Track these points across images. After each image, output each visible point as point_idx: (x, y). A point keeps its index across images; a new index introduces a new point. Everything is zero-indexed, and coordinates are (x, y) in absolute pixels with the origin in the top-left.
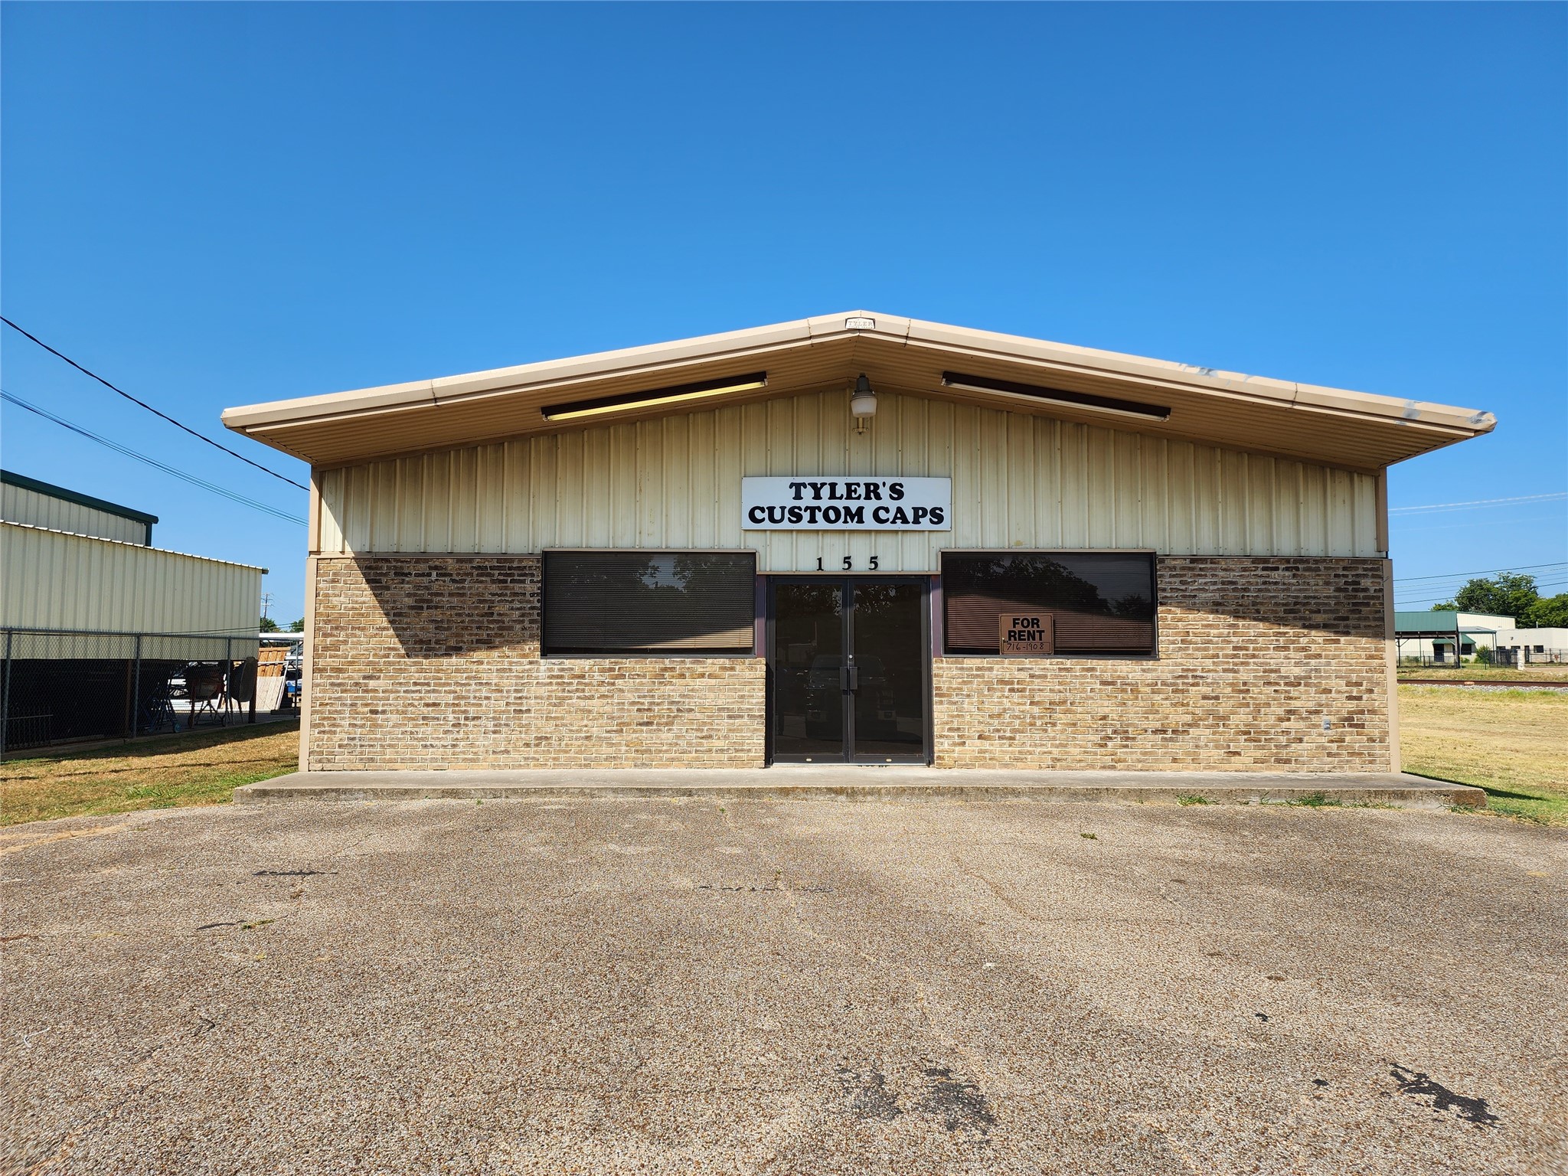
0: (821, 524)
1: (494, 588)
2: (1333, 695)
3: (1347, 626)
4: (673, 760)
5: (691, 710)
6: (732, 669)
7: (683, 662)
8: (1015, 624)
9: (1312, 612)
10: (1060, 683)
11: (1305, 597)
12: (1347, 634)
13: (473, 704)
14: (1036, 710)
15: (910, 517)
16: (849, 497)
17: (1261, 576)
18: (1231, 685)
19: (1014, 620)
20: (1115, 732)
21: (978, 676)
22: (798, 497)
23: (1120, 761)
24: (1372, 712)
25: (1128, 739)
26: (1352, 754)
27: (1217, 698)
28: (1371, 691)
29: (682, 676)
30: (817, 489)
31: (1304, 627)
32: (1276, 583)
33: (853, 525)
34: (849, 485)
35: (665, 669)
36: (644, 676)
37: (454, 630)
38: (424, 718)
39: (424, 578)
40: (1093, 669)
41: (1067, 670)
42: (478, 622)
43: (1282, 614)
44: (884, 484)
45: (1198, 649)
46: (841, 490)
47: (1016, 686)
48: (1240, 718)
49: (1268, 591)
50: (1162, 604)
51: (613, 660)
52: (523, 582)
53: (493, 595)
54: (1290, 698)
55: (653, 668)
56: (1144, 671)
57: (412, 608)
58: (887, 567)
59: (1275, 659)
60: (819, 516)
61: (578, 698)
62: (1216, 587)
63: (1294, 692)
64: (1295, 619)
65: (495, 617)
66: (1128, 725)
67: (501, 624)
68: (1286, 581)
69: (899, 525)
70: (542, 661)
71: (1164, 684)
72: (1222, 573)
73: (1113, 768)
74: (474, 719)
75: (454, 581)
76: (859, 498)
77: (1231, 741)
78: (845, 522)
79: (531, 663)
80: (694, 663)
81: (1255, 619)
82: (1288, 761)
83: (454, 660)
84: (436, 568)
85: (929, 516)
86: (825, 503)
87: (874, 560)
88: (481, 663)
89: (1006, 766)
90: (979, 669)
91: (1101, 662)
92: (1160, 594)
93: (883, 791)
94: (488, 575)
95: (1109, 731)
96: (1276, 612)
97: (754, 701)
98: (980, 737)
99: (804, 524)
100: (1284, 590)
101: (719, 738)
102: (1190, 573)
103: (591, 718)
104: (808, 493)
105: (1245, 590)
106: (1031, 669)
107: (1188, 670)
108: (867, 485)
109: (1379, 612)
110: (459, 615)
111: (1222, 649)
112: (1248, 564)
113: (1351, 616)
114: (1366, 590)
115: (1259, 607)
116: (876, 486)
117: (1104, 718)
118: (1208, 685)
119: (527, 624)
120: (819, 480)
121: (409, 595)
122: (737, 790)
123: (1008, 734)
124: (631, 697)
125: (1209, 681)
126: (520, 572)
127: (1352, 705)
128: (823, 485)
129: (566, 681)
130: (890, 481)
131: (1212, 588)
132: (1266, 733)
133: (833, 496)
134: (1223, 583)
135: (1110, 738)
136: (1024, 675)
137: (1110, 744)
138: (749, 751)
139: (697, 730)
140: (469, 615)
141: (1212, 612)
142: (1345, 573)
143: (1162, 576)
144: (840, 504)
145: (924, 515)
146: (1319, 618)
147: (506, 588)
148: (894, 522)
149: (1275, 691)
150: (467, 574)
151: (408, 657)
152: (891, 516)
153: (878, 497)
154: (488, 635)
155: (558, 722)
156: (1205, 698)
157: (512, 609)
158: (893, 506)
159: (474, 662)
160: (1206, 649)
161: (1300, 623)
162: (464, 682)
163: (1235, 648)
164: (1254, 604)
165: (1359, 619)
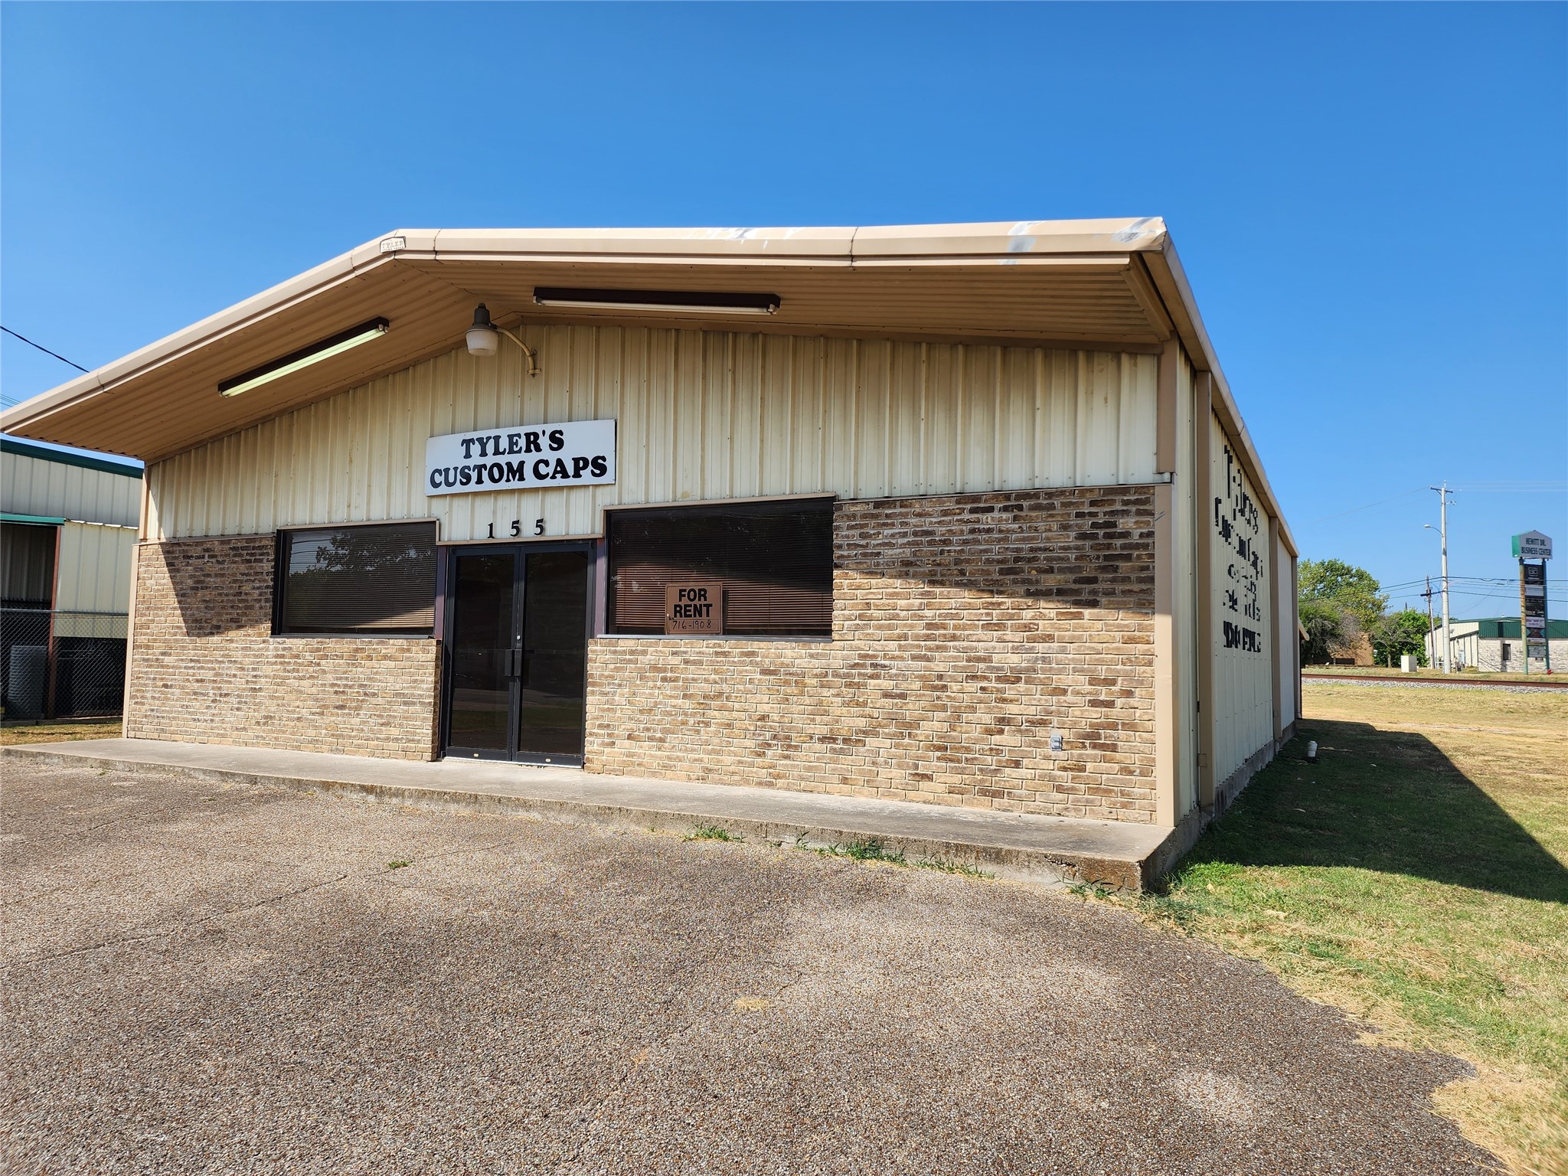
0: (488, 485)
1: (243, 568)
2: (1070, 698)
3: (1093, 592)
4: (359, 746)
5: (374, 695)
6: (408, 650)
7: (370, 642)
8: (681, 596)
9: (1040, 571)
10: (716, 672)
11: (1032, 550)
12: (1093, 604)
13: (226, 681)
14: (687, 704)
15: (571, 471)
16: (511, 452)
17: (969, 521)
18: (922, 678)
19: (681, 591)
20: (775, 737)
21: (630, 661)
22: (468, 456)
23: (778, 777)
24: (1129, 726)
25: (789, 746)
26: (1095, 791)
27: (903, 696)
28: (1129, 694)
29: (369, 657)
30: (483, 443)
31: (1029, 594)
32: (989, 531)
33: (515, 484)
34: (511, 437)
35: (357, 650)
36: (342, 657)
37: (217, 610)
38: (195, 693)
39: (200, 560)
40: (752, 654)
41: (725, 654)
42: (232, 601)
43: (996, 576)
44: (544, 432)
45: (880, 628)
46: (504, 444)
47: (669, 675)
48: (933, 726)
49: (977, 542)
50: (838, 567)
51: (319, 640)
52: (261, 561)
53: (243, 574)
54: (1004, 700)
55: (348, 648)
56: (812, 656)
57: (193, 588)
58: (555, 530)
59: (985, 642)
60: (485, 474)
61: (295, 678)
62: (905, 540)
63: (1010, 691)
64: (1015, 582)
65: (243, 597)
66: (790, 729)
67: (246, 604)
68: (1004, 527)
69: (559, 481)
70: (271, 640)
71: (836, 675)
72: (914, 521)
73: (770, 785)
74: (226, 695)
75: (218, 562)
76: (519, 451)
77: (919, 758)
78: (508, 480)
79: (264, 642)
80: (378, 644)
81: (958, 584)
82: (997, 794)
83: (216, 638)
84: (207, 550)
85: (590, 467)
86: (489, 460)
87: (540, 523)
88: (231, 641)
89: (654, 774)
90: (632, 652)
91: (762, 644)
92: (837, 553)
94: (240, 555)
95: (768, 735)
96: (988, 572)
97: (425, 686)
98: (630, 737)
99: (473, 487)
100: (999, 540)
101: (395, 727)
102: (873, 522)
103: (302, 699)
104: (476, 449)
105: (945, 542)
106: (685, 653)
107: (866, 656)
108: (528, 435)
109: (1147, 568)
110: (220, 594)
111: (912, 627)
112: (951, 505)
113: (1101, 576)
114: (1126, 535)
115: (964, 566)
116: (536, 435)
117: (763, 718)
118: (891, 678)
119: (263, 604)
120: (484, 434)
121: (191, 577)
123: (659, 735)
124: (330, 678)
125: (894, 671)
126: (260, 552)
127: (1096, 714)
128: (489, 438)
129: (286, 660)
130: (550, 428)
131: (901, 541)
132: (968, 750)
133: (497, 452)
134: (915, 534)
135: (769, 745)
136: (676, 660)
137: (769, 753)
138: (419, 741)
139: (379, 716)
140: (226, 595)
141: (899, 576)
142: (1093, 510)
143: (838, 527)
144: (502, 460)
145: (585, 467)
146: (1051, 581)
147: (251, 568)
148: (554, 477)
149: (983, 689)
150: (226, 555)
151: (188, 635)
152: (551, 470)
153: (538, 449)
154: (238, 614)
155: (280, 702)
156: (886, 695)
157: (254, 588)
158: (552, 457)
159: (228, 640)
160: (890, 628)
161: (1022, 589)
162: (220, 659)
163: (929, 626)
164: (957, 562)
165: (1113, 581)
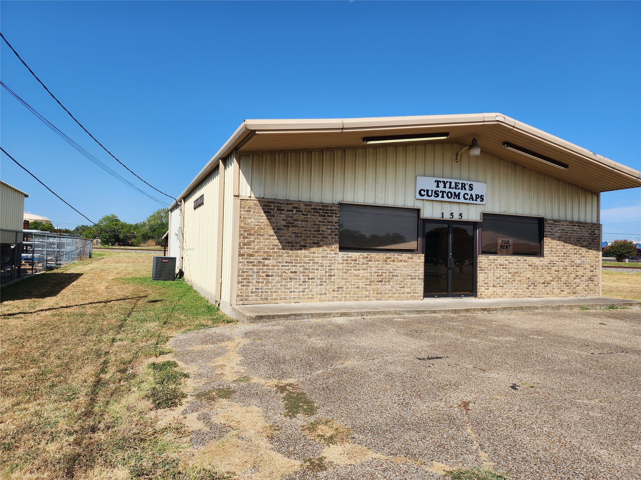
0: (446, 199)
1: (320, 219)
2: (587, 270)
3: (591, 247)
4: (390, 297)
5: (397, 276)
6: (412, 258)
7: (394, 255)
8: (502, 242)
9: (583, 241)
10: (517, 266)
11: (582, 236)
12: (591, 249)
13: (311, 272)
14: (510, 275)
15: (474, 199)
16: (456, 188)
17: (571, 228)
18: (563, 266)
19: (502, 241)
20: (532, 284)
21: (493, 263)
22: (438, 186)
23: (533, 294)
24: (596, 276)
25: (535, 286)
26: (591, 290)
27: (559, 271)
28: (596, 269)
29: (394, 261)
30: (445, 183)
31: (581, 246)
32: (575, 231)
33: (456, 200)
34: (456, 183)
35: (388, 258)
36: (379, 261)
37: (303, 238)
38: (290, 279)
39: (290, 212)
40: (526, 260)
41: (519, 260)
42: (313, 234)
43: (576, 242)
44: (467, 184)
45: (554, 253)
46: (453, 185)
47: (505, 267)
48: (564, 278)
49: (573, 233)
50: (546, 237)
51: (368, 253)
52: (332, 216)
53: (320, 222)
54: (577, 271)
55: (383, 257)
56: (540, 261)
57: (285, 226)
58: (465, 218)
59: (573, 257)
60: (445, 195)
61: (354, 270)
62: (560, 231)
63: (578, 269)
64: (579, 243)
65: (321, 232)
66: (535, 281)
67: (323, 235)
68: (577, 230)
69: (471, 201)
70: (340, 253)
71: (545, 266)
72: (561, 226)
73: (530, 297)
74: (312, 279)
75: (303, 214)
76: (459, 189)
77: (562, 286)
78: (454, 198)
79: (335, 254)
80: (398, 255)
81: (569, 243)
82: (575, 293)
83: (303, 251)
84: (296, 208)
85: (480, 198)
86: (447, 190)
87: (461, 215)
88: (314, 253)
89: (501, 297)
90: (494, 260)
91: (529, 258)
92: (545, 233)
93: (498, 309)
94: (318, 212)
95: (530, 283)
96: (574, 241)
97: (420, 272)
98: (493, 286)
99: (439, 198)
100: (577, 233)
101: (407, 288)
102: (553, 226)
103: (359, 279)
104: (441, 185)
105: (567, 233)
106: (509, 260)
107: (551, 261)
108: (462, 183)
109: (598, 242)
110: (305, 230)
111: (561, 253)
112: (568, 224)
113: (592, 243)
114: (596, 234)
115: (570, 239)
116: (465, 184)
117: (529, 278)
118: (557, 266)
119: (333, 236)
120: (446, 180)
121: (283, 220)
122: (451, 310)
123: (502, 285)
124: (374, 270)
125: (557, 265)
126: (331, 212)
127: (591, 274)
128: (447, 182)
129: (349, 262)
130: (469, 183)
131: (559, 231)
132: (571, 283)
133: (450, 187)
134: (562, 230)
135: (530, 286)
136: (507, 262)
137: (530, 288)
138: (418, 293)
139: (399, 284)
140: (309, 231)
141: (558, 241)
142: (591, 228)
143: (546, 226)
144: (453, 191)
145: (478, 198)
146: (585, 243)
147: (325, 219)
148: (469, 200)
149: (574, 269)
150: (309, 212)
151: (283, 249)
152: (469, 197)
153: (465, 189)
154: (318, 240)
155: (346, 281)
156: (556, 271)
157: (328, 229)
158: (469, 193)
159: (312, 253)
160: (556, 254)
161: (580, 245)
162: (307, 262)
163: (564, 253)
164: (569, 238)
165: (594, 244)
